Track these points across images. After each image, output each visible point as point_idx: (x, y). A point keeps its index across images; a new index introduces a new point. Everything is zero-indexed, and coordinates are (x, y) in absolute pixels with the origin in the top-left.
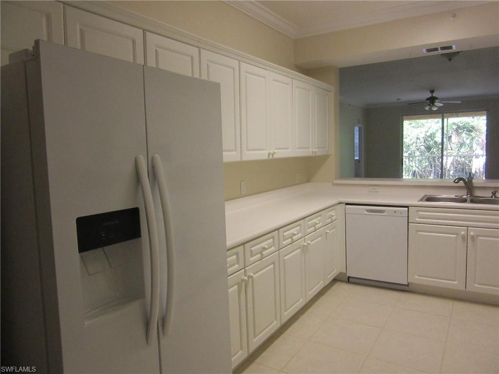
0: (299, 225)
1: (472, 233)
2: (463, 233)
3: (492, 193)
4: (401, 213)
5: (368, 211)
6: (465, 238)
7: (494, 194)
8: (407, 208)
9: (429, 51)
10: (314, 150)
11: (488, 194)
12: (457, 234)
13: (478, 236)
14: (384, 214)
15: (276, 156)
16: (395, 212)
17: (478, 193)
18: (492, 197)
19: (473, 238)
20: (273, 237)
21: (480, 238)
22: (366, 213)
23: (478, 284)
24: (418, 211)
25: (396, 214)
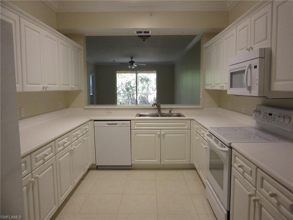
0: (68, 136)
1: (163, 133)
2: (159, 133)
3: (169, 111)
4: (127, 124)
5: (108, 124)
6: (159, 136)
7: (170, 112)
8: (130, 121)
9: (138, 32)
10: (73, 86)
11: (167, 112)
12: (156, 134)
13: (166, 134)
14: (117, 125)
15: (48, 89)
16: (123, 124)
17: (163, 112)
18: (169, 113)
19: (163, 135)
20: (51, 146)
21: (167, 135)
22: (107, 125)
23: (166, 159)
24: (136, 122)
25: (124, 125)
